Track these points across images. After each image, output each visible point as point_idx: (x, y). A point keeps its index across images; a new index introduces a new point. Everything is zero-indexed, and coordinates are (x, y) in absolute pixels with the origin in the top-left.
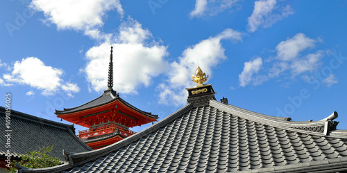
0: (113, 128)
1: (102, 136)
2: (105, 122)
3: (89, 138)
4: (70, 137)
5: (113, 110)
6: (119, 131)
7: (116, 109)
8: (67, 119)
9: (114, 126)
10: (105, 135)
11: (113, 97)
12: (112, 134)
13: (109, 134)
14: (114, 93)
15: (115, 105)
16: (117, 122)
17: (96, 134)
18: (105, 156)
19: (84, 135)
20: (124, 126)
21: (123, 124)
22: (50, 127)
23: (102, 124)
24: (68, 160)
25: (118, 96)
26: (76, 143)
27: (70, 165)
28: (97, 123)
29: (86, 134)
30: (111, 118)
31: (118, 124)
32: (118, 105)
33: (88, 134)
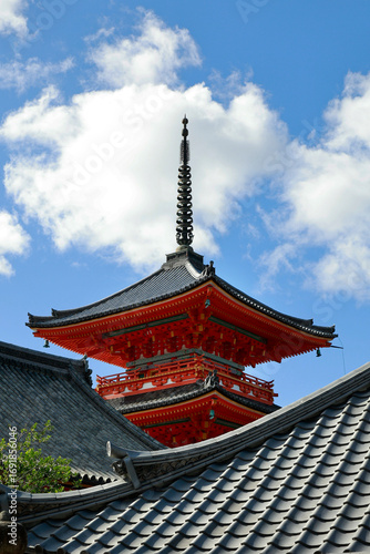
0: (196, 367)
1: (166, 392)
2: (174, 349)
3: (128, 399)
4: (78, 396)
5: (196, 313)
6: (217, 379)
7: (206, 312)
8: (61, 340)
9: (200, 362)
10: (175, 390)
11: (197, 275)
12: (196, 386)
13: (187, 388)
14: (197, 260)
15: (203, 298)
16: (208, 349)
17: (148, 386)
18: (225, 462)
19: (112, 388)
20: (230, 362)
21: (226, 356)
22: (22, 366)
23: (163, 357)
24: (122, 471)
25: (212, 270)
26: (96, 415)
27: (130, 484)
28: (149, 354)
29: (119, 387)
30: (191, 337)
31: (212, 355)
32: (212, 297)
33: (124, 385)
